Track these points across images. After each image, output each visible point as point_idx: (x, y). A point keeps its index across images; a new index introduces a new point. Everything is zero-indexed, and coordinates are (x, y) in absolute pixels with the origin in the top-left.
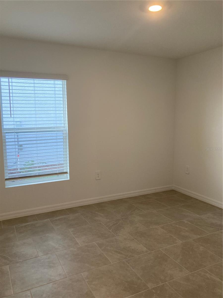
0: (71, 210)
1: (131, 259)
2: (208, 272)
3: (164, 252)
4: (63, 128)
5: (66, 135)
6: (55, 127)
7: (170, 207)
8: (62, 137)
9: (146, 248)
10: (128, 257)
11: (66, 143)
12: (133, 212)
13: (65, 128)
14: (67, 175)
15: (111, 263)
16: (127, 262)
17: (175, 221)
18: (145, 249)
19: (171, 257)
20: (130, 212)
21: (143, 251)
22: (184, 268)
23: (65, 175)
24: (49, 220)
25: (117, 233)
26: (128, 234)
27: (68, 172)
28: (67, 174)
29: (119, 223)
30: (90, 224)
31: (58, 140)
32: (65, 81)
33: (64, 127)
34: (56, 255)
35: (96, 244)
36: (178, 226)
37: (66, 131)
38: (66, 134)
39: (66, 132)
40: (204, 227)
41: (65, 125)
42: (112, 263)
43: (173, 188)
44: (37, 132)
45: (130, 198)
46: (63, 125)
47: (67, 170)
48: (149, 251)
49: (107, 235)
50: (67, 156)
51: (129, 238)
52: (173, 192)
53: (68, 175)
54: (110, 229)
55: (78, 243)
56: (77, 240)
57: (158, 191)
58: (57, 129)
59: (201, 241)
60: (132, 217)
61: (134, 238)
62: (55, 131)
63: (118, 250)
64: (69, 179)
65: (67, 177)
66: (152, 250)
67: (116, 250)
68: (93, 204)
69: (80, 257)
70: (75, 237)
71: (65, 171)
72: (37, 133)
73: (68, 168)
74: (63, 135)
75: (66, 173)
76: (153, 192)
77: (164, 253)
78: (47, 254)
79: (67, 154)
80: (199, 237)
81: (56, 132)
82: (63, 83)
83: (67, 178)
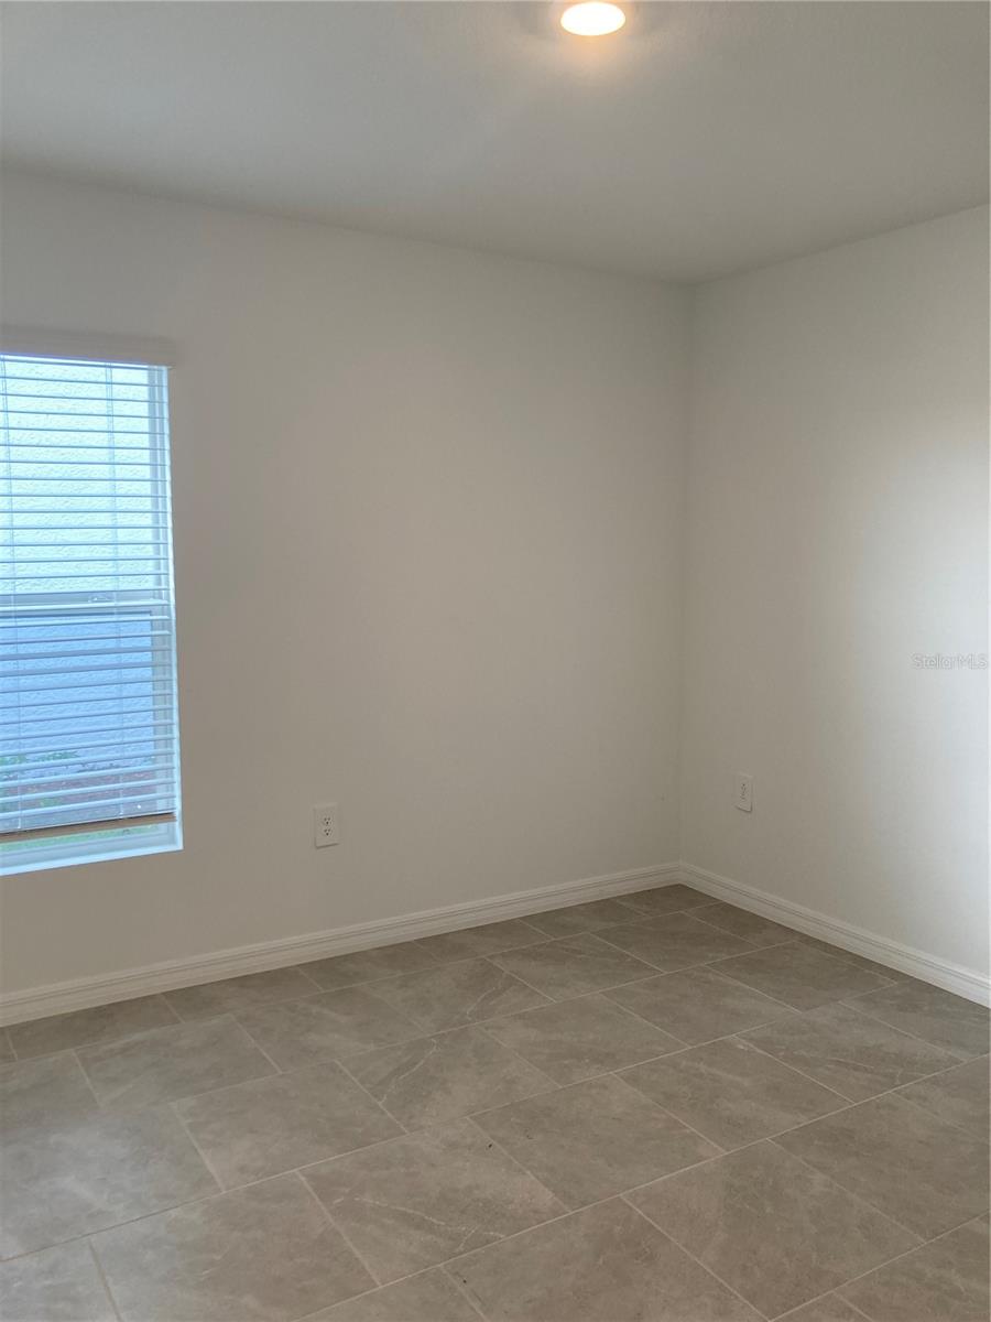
0: (192, 1000)
1: (475, 1255)
2: (856, 1309)
3: (640, 1212)
4: (154, 597)
5: (166, 632)
6: (109, 595)
7: (666, 973)
8: (147, 642)
9: (554, 1192)
10: (461, 1248)
11: (164, 674)
12: (493, 1003)
13: (161, 598)
14: (174, 828)
15: (375, 1286)
16: (457, 1273)
17: (691, 1045)
18: (546, 1197)
19: (672, 1239)
20: (479, 1000)
21: (536, 1212)
22: (736, 1298)
23: (163, 826)
24: (74, 1054)
25: (411, 1117)
26: (467, 1118)
27: (177, 812)
28: (171, 823)
29: (422, 1063)
30: (281, 1073)
31: (126, 658)
32: (164, 368)
33: (156, 593)
34: (91, 1248)
35: (303, 1179)
36: (703, 1068)
37: (164, 609)
38: (164, 624)
39: (166, 617)
40: (829, 1069)
41: (159, 584)
42: (378, 1283)
43: (682, 878)
44: (16, 617)
45: (480, 931)
46: (150, 583)
47: (173, 804)
48: (566, 1208)
49: (360, 1130)
50: (171, 732)
51: (469, 1140)
52: (677, 895)
53: (177, 826)
54: (376, 1096)
55: (212, 1177)
56: (207, 1162)
57: (610, 892)
58: (118, 600)
59: (816, 1142)
60: (487, 1028)
61: (493, 1137)
62: (112, 614)
63: (411, 1211)
64: (180, 846)
65: (169, 839)
66: (584, 1204)
67: (403, 1209)
68: (298, 966)
69: (218, 1257)
70: (196, 1145)
71: (161, 807)
72: (19, 624)
73: (177, 792)
74: (151, 633)
75: (167, 816)
76: (591, 896)
77: (640, 1215)
78: (44, 1248)
79: (172, 724)
80: (804, 1120)
81: (114, 618)
82: (151, 377)
83: (173, 841)
